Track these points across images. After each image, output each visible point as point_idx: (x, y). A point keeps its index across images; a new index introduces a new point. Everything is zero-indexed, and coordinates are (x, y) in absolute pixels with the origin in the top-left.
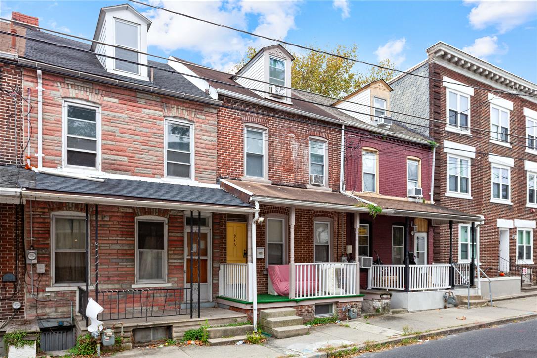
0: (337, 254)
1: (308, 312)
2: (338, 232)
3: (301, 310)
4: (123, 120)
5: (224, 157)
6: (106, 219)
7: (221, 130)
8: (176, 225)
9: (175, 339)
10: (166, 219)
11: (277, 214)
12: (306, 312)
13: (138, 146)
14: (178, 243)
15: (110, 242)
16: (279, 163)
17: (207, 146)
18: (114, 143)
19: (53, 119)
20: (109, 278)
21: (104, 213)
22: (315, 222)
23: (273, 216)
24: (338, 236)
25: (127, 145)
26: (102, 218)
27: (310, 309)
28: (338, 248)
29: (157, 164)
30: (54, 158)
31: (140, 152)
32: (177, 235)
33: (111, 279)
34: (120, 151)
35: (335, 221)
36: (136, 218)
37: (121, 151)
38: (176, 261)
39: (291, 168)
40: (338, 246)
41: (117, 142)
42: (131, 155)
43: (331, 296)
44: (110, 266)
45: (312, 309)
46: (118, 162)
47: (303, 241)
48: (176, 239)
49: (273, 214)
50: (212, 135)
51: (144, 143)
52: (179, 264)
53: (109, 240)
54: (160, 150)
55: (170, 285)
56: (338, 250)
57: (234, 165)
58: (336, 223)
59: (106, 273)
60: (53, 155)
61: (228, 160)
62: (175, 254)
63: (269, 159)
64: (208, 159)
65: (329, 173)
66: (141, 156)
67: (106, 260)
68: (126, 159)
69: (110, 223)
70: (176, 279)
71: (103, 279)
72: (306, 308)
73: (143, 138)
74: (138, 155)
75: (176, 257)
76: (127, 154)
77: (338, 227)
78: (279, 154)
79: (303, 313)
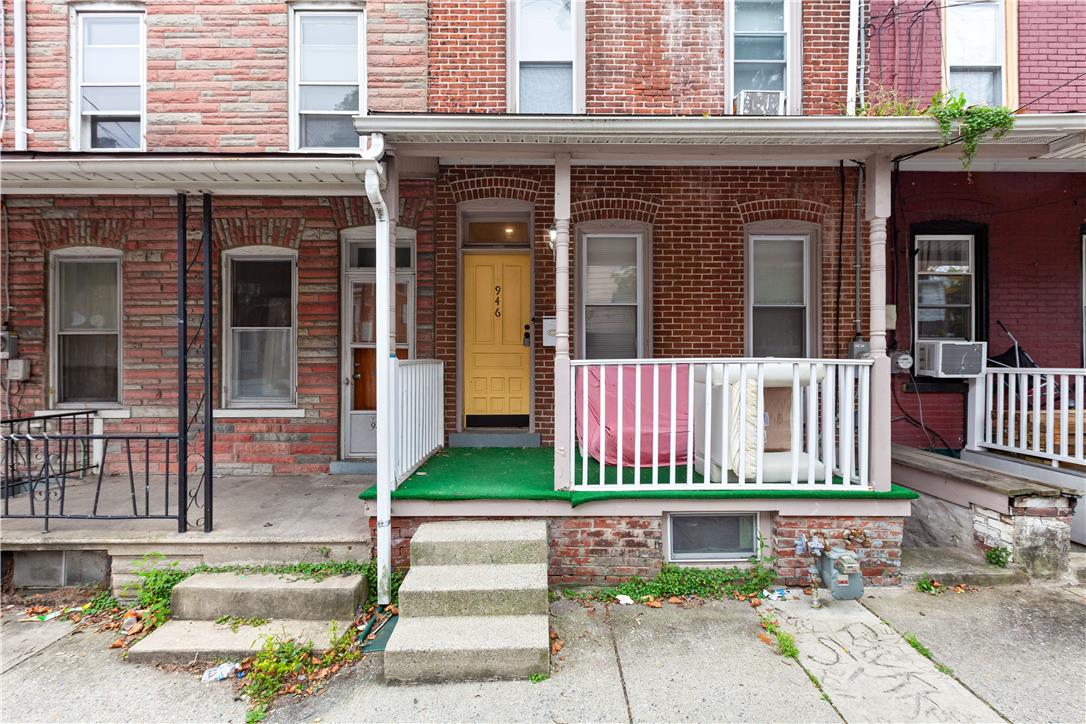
0: (837, 333)
2: (840, 266)
4: (190, 28)
5: (450, 80)
6: (154, 259)
7: (440, 12)
8: (319, 266)
10: (296, 253)
11: (613, 220)
13: (224, 84)
14: (320, 310)
15: (164, 311)
16: (621, 74)
17: (398, 59)
18: (171, 85)
19: (50, 52)
20: (160, 393)
21: (150, 246)
22: (753, 239)
23: (602, 230)
24: (839, 278)
25: (199, 84)
26: (147, 257)
28: (837, 315)
29: (269, 119)
30: (51, 134)
31: (230, 96)
32: (319, 289)
33: (164, 395)
34: (185, 102)
35: (828, 229)
36: (224, 253)
37: (187, 101)
38: (315, 354)
39: (663, 86)
40: (838, 309)
41: (179, 80)
42: (213, 106)
44: (163, 367)
46: (180, 128)
47: (702, 296)
48: (315, 299)
49: (597, 222)
50: (413, 28)
51: (240, 75)
52: (323, 362)
53: (161, 306)
54: (276, 84)
55: (300, 413)
56: (837, 321)
57: (479, 98)
58: (832, 236)
59: (155, 381)
60: (49, 129)
61: (460, 86)
62: (315, 337)
63: (588, 69)
64: (401, 91)
65: (804, 83)
66: (231, 106)
67: (154, 353)
68: (197, 117)
69: (163, 268)
70: (316, 400)
71: (148, 394)
73: (236, 63)
74: (224, 105)
75: (315, 343)
76: (200, 105)
77: (839, 248)
78: (618, 49)
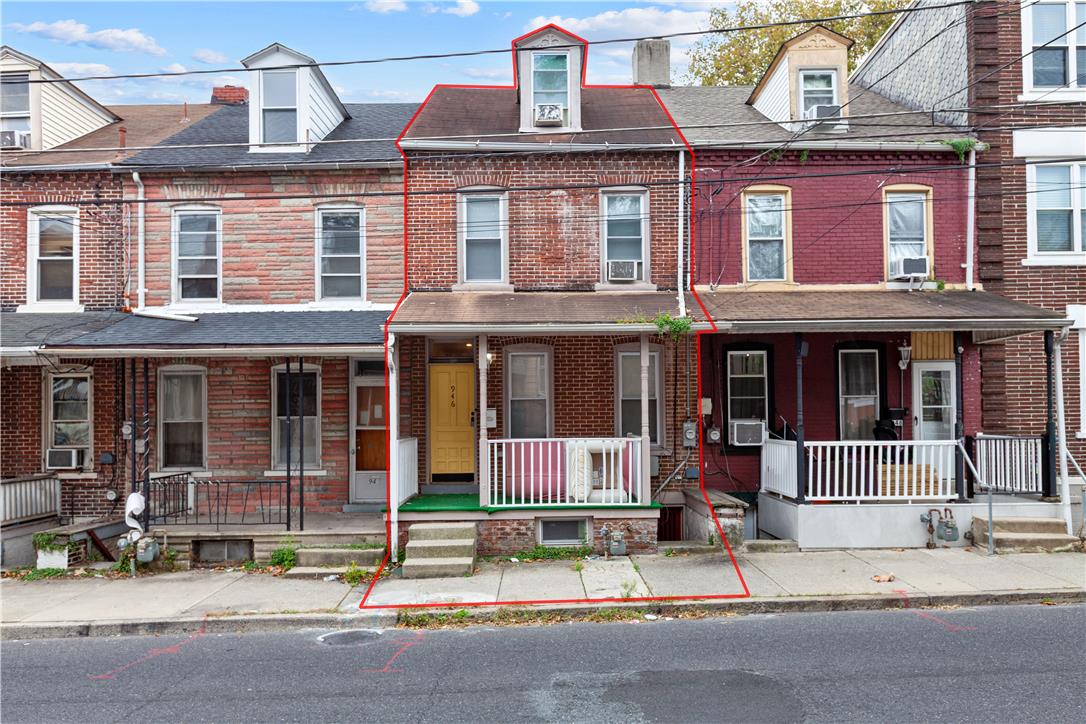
0: (675, 417)
1: (519, 534)
2: (676, 373)
3: (502, 529)
4: (251, 222)
5: (420, 254)
6: (227, 373)
7: (413, 210)
8: (335, 376)
9: (257, 561)
10: (320, 368)
11: (527, 344)
12: (514, 533)
13: (274, 259)
14: (337, 405)
15: (233, 407)
16: (532, 249)
17: (386, 241)
18: (238, 259)
19: (159, 239)
20: (231, 460)
21: (225, 364)
22: (621, 355)
23: (522, 350)
24: (676, 381)
25: (257, 259)
26: (223, 372)
27: (522, 527)
28: (675, 405)
29: (302, 282)
30: (160, 292)
31: (277, 266)
32: (336, 391)
33: (235, 462)
34: (248, 270)
35: (669, 348)
36: (272, 368)
37: (249, 269)
38: (333, 434)
39: (560, 256)
40: (675, 401)
41: (243, 256)
42: (265, 273)
43: (577, 504)
44: (234, 443)
45: (528, 529)
46: (245, 287)
47: (587, 393)
48: (333, 398)
49: (520, 345)
50: (396, 221)
51: (282, 252)
52: (338, 439)
53: (232, 404)
54: (307, 258)
55: (324, 473)
56: (675, 409)
57: (439, 265)
58: (671, 353)
59: (229, 453)
60: (159, 288)
61: (427, 258)
62: (334, 423)
63: (510, 245)
64: (388, 262)
65: (652, 253)
66: (278, 272)
67: (228, 435)
68: (256, 280)
69: (233, 378)
70: (334, 464)
71: (224, 461)
72: (515, 525)
73: (281, 245)
74: (273, 272)
75: (333, 427)
76: (257, 272)
77: (676, 361)
78: (530, 233)
79: (508, 534)
